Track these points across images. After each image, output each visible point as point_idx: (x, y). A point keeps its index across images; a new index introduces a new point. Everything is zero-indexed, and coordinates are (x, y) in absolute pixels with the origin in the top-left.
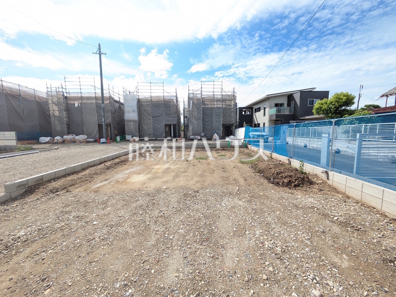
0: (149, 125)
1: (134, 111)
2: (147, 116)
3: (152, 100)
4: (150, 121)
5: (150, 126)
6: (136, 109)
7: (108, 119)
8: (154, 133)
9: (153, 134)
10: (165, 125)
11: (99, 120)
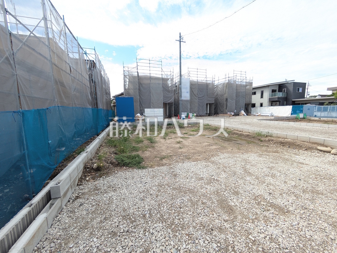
1: (187, 92)
2: (194, 96)
3: (199, 84)
4: (196, 100)
6: (188, 90)
7: (172, 98)
10: (206, 104)
11: (165, 99)
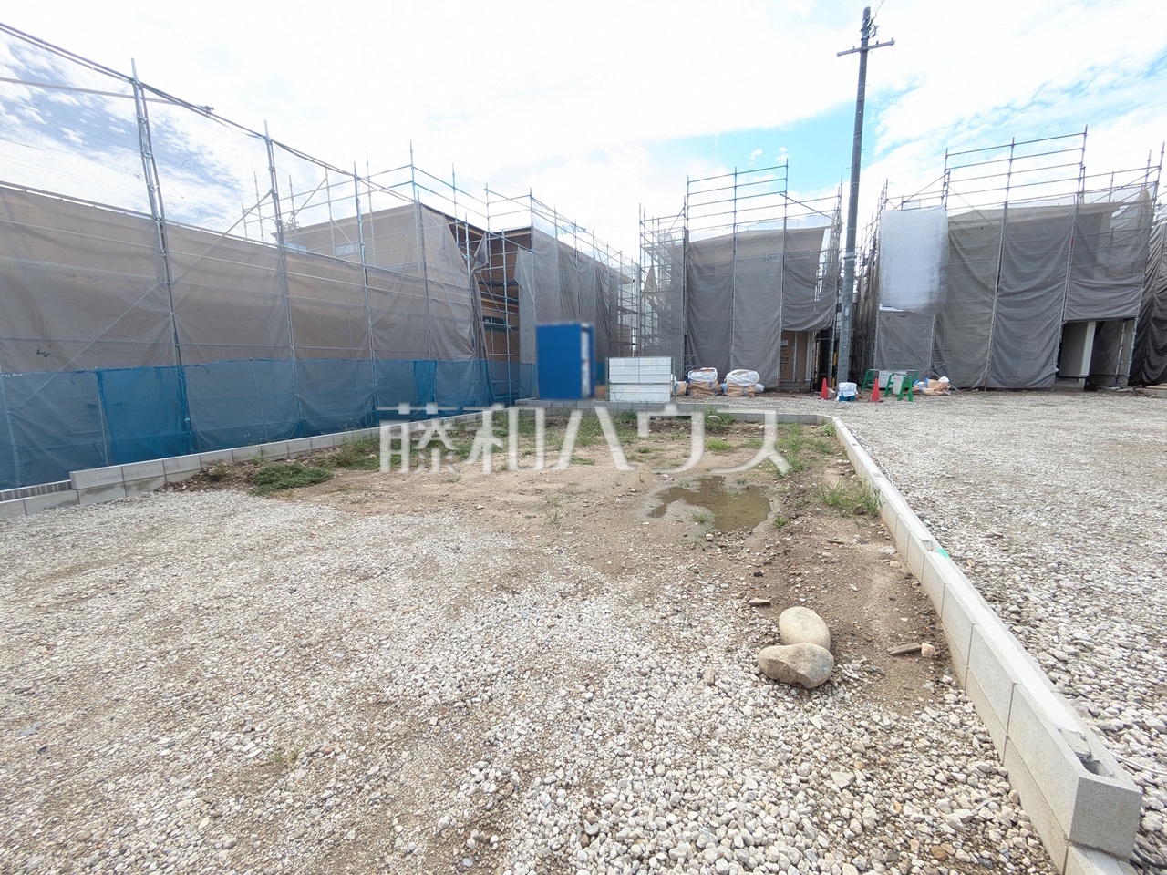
5: (984, 333)
9: (993, 364)
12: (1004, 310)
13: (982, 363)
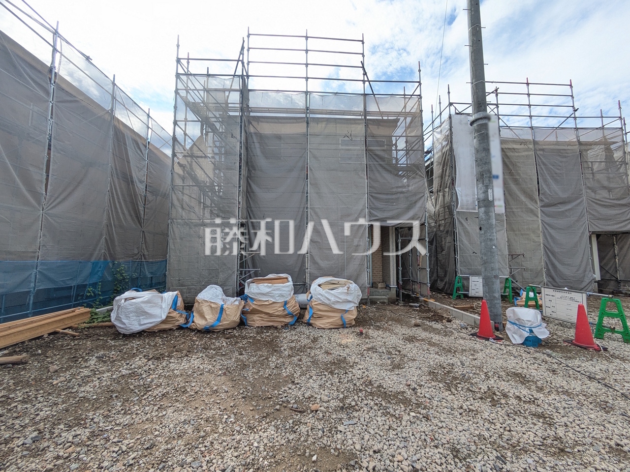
0: (533, 236)
2: (523, 198)
4: (535, 218)
5: (536, 239)
7: (418, 202)
8: (550, 267)
9: (548, 270)
11: (377, 209)
12: (547, 219)
13: (539, 268)
